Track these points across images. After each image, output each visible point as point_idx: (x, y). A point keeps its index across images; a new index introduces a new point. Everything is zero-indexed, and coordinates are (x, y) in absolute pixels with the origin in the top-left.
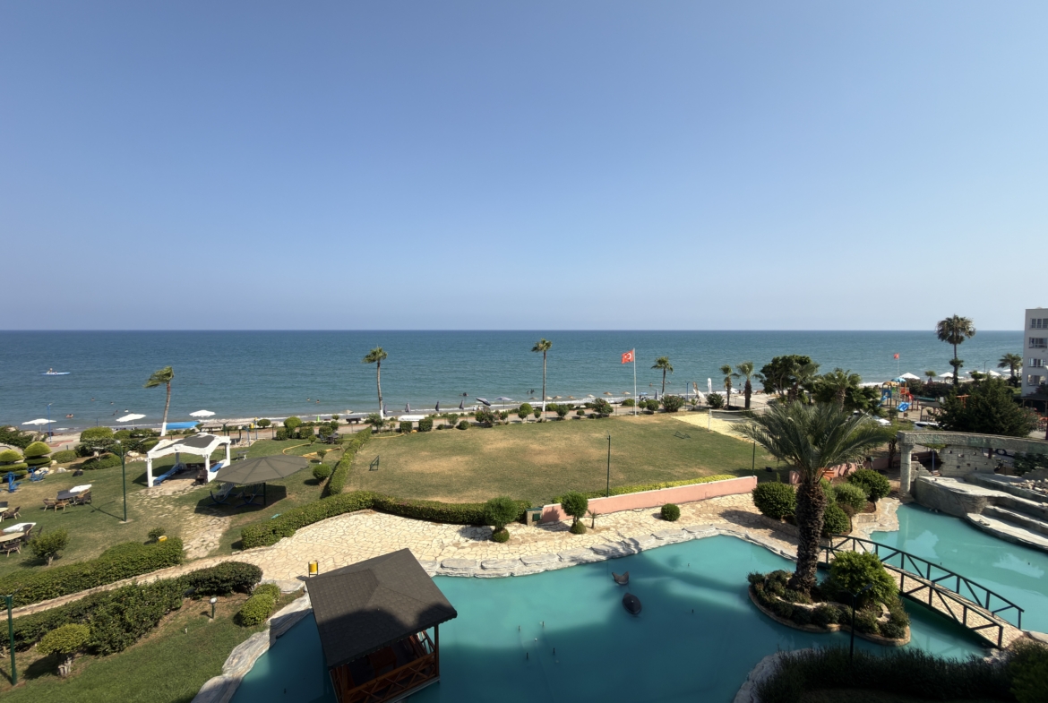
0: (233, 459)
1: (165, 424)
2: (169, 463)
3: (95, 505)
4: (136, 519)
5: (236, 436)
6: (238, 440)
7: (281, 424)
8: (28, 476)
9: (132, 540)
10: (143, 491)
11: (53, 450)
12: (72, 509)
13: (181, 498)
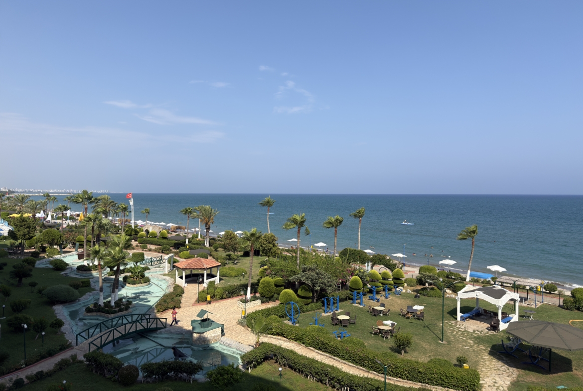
0: (520, 316)
1: (469, 272)
2: (471, 305)
3: (426, 322)
4: (449, 343)
5: (525, 295)
6: (526, 299)
7: (568, 293)
8: (394, 290)
9: (446, 358)
10: (453, 322)
11: (405, 277)
12: (414, 321)
13: (479, 338)
